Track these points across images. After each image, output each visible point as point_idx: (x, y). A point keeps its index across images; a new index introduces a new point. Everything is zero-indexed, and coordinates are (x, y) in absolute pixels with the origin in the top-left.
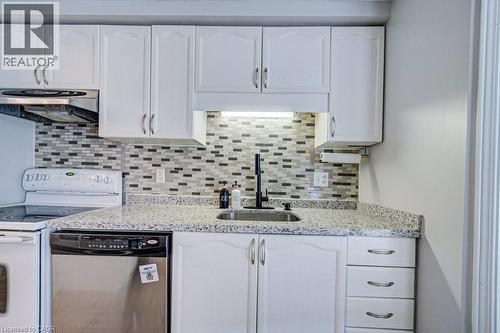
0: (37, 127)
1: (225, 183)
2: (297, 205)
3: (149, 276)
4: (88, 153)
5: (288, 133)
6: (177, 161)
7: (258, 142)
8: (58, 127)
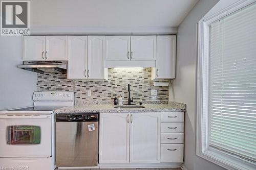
0: (37, 75)
1: (116, 95)
2: (145, 103)
3: (92, 128)
4: (59, 85)
5: (141, 75)
6: (96, 87)
7: (129, 78)
8: (46, 75)
